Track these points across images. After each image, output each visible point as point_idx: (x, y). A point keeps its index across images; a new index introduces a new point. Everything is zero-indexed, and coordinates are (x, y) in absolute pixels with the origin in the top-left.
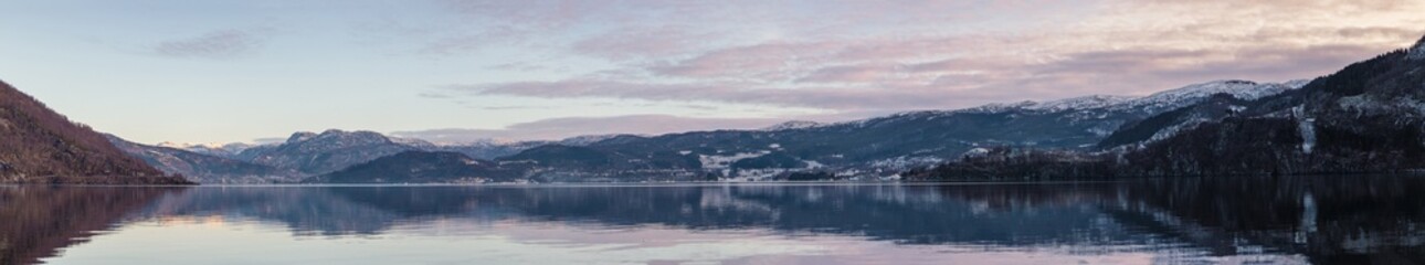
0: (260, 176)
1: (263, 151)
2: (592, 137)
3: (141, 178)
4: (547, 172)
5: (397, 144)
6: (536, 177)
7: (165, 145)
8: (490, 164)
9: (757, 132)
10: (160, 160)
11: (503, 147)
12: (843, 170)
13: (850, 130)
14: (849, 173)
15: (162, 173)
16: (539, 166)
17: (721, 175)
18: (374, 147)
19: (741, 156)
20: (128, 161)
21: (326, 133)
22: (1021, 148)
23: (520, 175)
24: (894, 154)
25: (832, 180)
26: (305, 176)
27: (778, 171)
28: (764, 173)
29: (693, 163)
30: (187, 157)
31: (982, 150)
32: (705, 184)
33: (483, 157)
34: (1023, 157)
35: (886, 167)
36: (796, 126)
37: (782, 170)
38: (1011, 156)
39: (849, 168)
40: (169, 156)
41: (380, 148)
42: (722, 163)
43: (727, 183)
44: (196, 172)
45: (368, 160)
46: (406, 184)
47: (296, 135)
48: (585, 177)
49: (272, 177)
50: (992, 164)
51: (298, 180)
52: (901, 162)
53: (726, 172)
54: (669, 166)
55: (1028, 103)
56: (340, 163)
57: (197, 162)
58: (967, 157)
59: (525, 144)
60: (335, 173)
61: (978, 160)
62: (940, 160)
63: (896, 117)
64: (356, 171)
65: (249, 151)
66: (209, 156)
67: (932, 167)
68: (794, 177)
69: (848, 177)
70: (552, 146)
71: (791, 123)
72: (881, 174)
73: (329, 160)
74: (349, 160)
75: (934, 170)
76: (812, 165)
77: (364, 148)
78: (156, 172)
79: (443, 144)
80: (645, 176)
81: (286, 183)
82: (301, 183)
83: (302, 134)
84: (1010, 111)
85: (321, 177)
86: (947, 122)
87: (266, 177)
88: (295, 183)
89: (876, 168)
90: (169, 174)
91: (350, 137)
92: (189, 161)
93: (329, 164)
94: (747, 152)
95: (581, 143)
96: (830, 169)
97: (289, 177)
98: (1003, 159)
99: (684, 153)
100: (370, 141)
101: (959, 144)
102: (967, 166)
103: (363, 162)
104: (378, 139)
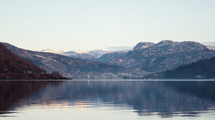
0: (114, 74)
1: (116, 55)
3: (30, 75)
7: (46, 51)
10: (43, 62)
15: (45, 71)
18: (196, 53)
20: (20, 62)
21: (161, 43)
26: (147, 73)
30: (62, 59)
40: (49, 59)
41: (200, 53)
44: (69, 71)
45: (192, 61)
47: (140, 44)
49: (123, 74)
51: (141, 76)
56: (171, 64)
57: (70, 63)
60: (168, 71)
64: (183, 70)
65: (106, 56)
66: (77, 59)
73: (163, 63)
74: (177, 62)
77: (188, 54)
78: (41, 71)
81: (133, 78)
82: (143, 78)
83: (144, 44)
85: (157, 74)
87: (119, 74)
88: (139, 78)
90: (50, 72)
92: (64, 63)
93: (164, 65)
97: (134, 74)
100: (193, 49)
103: (187, 63)
104: (199, 47)
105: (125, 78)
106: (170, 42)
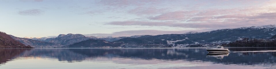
0: (51, 46)
1: (51, 39)
2: (138, 36)
3: (19, 46)
4: (126, 45)
5: (87, 37)
6: (124, 46)
7: (25, 38)
8: (111, 43)
9: (182, 35)
10: (24, 42)
11: (115, 38)
12: (205, 44)
13: (206, 34)
14: (206, 45)
15: (25, 45)
16: (124, 43)
17: (173, 46)
18: (81, 38)
19: (178, 41)
20: (16, 42)
21: (68, 34)
22: (251, 38)
23: (119, 46)
24: (218, 40)
25: (201, 47)
26: (63, 46)
27: (187, 45)
28: (184, 45)
29: (165, 42)
30: (31, 41)
31: (241, 39)
32: (168, 48)
33: (110, 41)
34: (252, 41)
35: (216, 43)
36: (192, 33)
37: (188, 44)
38: (249, 40)
39: (206, 44)
40: (27, 41)
41: (82, 38)
42: (172, 43)
43: (174, 48)
44: (34, 45)
45: (79, 41)
46: (89, 48)
47: (60, 35)
48: (137, 46)
50: (244, 43)
52: (220, 42)
53: (174, 45)
54: (159, 43)
55: (253, 27)
56: (71, 42)
57: (34, 42)
58: (237, 41)
59: (121, 37)
60: (70, 45)
61: (240, 41)
62: (230, 42)
63: (218, 30)
64: (76, 44)
65: (48, 39)
66: (37, 41)
67: (228, 43)
68: (192, 46)
69: (206, 46)
70: (128, 38)
71: (191, 32)
72: (214, 45)
73: (69, 42)
74: (74, 42)
75: (228, 44)
76: (196, 43)
77: (78, 39)
78: (23, 45)
79: (99, 37)
80: (152, 46)
81: (57, 48)
82: (61, 48)
83: (62, 35)
84: (248, 29)
85: (67, 46)
86: (232, 32)
89: (213, 44)
90: (27, 45)
91: (74, 35)
92: (32, 42)
93: (69, 43)
94: (179, 40)
95: (135, 37)
96: (201, 44)
97: (58, 46)
98: (247, 41)
99: (162, 40)
100: (80, 37)
101: (235, 37)
102: (237, 43)
103: (78, 42)
104: (82, 36)
105: (55, 47)
106: (71, 34)
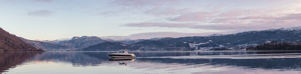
0: (64, 49)
1: (65, 42)
2: (158, 38)
3: (30, 50)
4: (145, 48)
5: (103, 40)
6: (143, 50)
7: (37, 40)
8: (129, 46)
9: (205, 37)
10: (35, 44)
11: (133, 41)
13: (232, 36)
15: (36, 48)
16: (143, 46)
17: (195, 49)
18: (96, 41)
19: (201, 44)
20: (26, 45)
21: (83, 37)
22: (280, 41)
23: (138, 49)
24: (244, 43)
25: (227, 50)
26: (77, 49)
27: (211, 48)
28: (207, 48)
29: (187, 46)
30: (43, 43)
31: (269, 42)
33: (127, 44)
34: (281, 44)
35: (242, 46)
38: (277, 43)
39: (231, 47)
40: (38, 43)
41: (98, 41)
42: (195, 46)
43: (197, 51)
44: (46, 48)
45: (95, 44)
47: (74, 38)
48: (157, 49)
50: (272, 46)
52: (246, 45)
54: (180, 46)
55: (282, 29)
56: (86, 46)
57: (46, 45)
58: (265, 44)
59: (139, 40)
60: (85, 48)
61: (268, 44)
63: (245, 32)
64: (91, 48)
65: (61, 42)
66: (49, 43)
67: (255, 47)
68: (216, 49)
69: (231, 49)
70: (147, 40)
71: (215, 34)
72: (240, 49)
73: (83, 45)
74: (89, 44)
76: (221, 46)
77: (93, 41)
78: (34, 48)
79: (116, 40)
81: (71, 51)
83: (76, 37)
84: (277, 31)
85: (81, 49)
86: (260, 34)
87: (66, 49)
88: (74, 51)
89: (239, 47)
90: (38, 49)
91: (89, 38)
92: (43, 45)
96: (226, 47)
97: (72, 49)
98: (275, 44)
99: (185, 43)
100: (95, 39)
101: (263, 40)
103: (93, 45)
104: (98, 38)
105: (68, 51)
106: (86, 36)
